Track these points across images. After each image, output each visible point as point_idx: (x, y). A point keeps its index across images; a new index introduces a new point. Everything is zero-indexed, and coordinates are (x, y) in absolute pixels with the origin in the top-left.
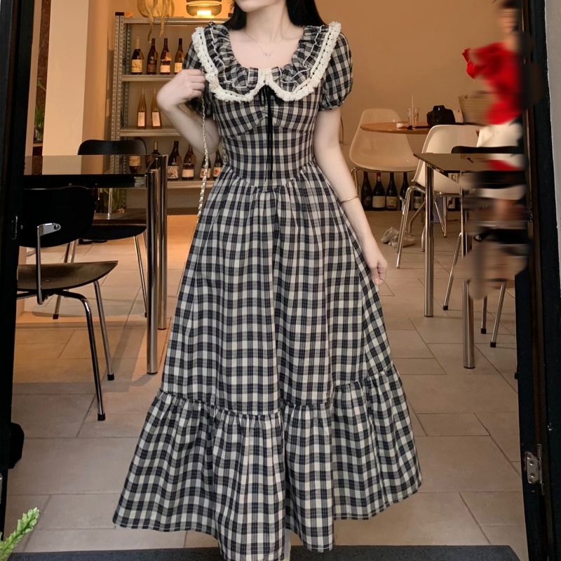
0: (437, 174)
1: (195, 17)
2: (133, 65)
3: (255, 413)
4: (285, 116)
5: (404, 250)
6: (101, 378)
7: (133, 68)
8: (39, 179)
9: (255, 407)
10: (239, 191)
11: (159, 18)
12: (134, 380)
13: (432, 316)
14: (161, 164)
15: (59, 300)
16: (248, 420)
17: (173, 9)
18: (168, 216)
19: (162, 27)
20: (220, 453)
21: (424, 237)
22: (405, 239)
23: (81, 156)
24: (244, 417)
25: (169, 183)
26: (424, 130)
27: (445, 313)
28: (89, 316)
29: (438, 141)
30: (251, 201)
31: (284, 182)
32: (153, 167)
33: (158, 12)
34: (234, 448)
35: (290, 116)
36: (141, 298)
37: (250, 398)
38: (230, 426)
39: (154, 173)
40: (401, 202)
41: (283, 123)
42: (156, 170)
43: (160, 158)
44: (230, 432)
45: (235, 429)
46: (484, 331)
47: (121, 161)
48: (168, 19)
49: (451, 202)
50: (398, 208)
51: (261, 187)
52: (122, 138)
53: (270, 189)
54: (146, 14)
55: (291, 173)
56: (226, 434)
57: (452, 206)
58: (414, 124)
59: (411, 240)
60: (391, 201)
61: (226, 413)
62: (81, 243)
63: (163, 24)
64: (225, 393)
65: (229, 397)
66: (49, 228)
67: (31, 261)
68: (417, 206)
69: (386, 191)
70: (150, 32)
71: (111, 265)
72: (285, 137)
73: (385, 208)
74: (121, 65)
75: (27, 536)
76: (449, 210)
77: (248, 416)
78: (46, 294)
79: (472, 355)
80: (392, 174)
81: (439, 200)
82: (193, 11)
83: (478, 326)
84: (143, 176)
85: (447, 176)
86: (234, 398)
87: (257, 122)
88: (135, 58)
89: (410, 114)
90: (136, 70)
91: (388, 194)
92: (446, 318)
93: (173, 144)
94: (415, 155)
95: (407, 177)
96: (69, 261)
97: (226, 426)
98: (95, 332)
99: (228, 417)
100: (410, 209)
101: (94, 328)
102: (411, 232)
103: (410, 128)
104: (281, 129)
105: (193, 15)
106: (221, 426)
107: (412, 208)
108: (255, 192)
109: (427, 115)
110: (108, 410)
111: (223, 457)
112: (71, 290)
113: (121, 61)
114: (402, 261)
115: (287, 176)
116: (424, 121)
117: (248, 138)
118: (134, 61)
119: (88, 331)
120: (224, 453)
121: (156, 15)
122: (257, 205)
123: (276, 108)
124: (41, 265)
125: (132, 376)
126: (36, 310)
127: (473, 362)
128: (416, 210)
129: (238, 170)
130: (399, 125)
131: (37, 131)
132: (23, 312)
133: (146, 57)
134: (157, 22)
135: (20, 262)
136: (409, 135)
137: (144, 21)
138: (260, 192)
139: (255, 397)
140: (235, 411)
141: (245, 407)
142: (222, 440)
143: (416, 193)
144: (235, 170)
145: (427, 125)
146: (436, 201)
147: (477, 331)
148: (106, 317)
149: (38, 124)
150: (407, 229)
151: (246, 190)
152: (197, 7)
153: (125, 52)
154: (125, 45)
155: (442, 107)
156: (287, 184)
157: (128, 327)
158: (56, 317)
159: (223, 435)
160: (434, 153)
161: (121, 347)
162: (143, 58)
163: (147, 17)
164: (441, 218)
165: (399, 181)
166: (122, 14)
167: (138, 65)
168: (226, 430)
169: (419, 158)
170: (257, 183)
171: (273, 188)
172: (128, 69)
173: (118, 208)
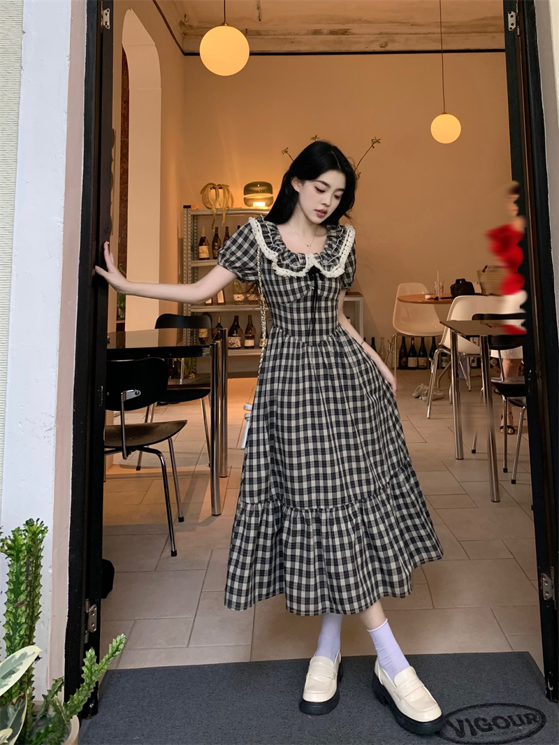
0: (460, 339)
1: (251, 208)
2: (201, 251)
3: (315, 507)
4: (327, 288)
5: (433, 403)
6: (173, 521)
7: (200, 254)
8: (122, 351)
9: (314, 503)
10: (291, 345)
11: (221, 210)
12: (200, 521)
13: (463, 459)
14: (222, 336)
15: (140, 455)
16: (310, 513)
17: (233, 202)
18: (228, 380)
19: (224, 218)
20: (288, 538)
21: (451, 392)
22: (435, 393)
23: (158, 330)
24: (307, 511)
25: (229, 351)
26: (448, 300)
27: (473, 456)
28: (164, 467)
29: (460, 310)
30: (301, 352)
31: (325, 337)
32: (217, 339)
33: (220, 205)
34: (299, 534)
35: (330, 288)
36: (206, 450)
37: (310, 497)
38: (295, 519)
39: (217, 344)
40: (430, 362)
41: (325, 293)
42: (219, 342)
43: (221, 331)
44: (295, 523)
45: (299, 520)
46: (505, 470)
47: (192, 334)
48: (228, 210)
49: (473, 361)
50: (428, 367)
51: (307, 342)
52: (193, 313)
53: (314, 344)
54: (210, 207)
55: (330, 331)
56: (292, 525)
57: (474, 365)
58: (439, 295)
59: (440, 394)
60: (422, 361)
61: (292, 509)
62: (159, 404)
63: (224, 215)
64: (290, 495)
65: (294, 498)
66: (131, 394)
67: (117, 421)
68: (444, 365)
69: (418, 352)
70: (214, 222)
71: (182, 424)
72: (326, 304)
73: (417, 368)
74: (189, 252)
75: (117, 659)
76: (472, 367)
77: (309, 511)
78: (130, 450)
79: (497, 491)
80: (423, 338)
81: (463, 360)
82: (249, 202)
83: (501, 466)
84: (208, 347)
85: (469, 340)
86: (297, 498)
87: (305, 292)
88: (201, 244)
89: (436, 287)
90: (203, 255)
91: (420, 356)
92: (475, 460)
93: (233, 319)
94: (440, 322)
95: (436, 340)
96: (149, 421)
97: (292, 519)
98: (168, 480)
99: (293, 512)
100: (438, 368)
101: (168, 478)
102: (439, 387)
103: (437, 298)
104: (323, 298)
105: (250, 206)
106: (288, 518)
107: (439, 367)
108: (303, 346)
109: (451, 287)
110: (179, 547)
111: (290, 541)
112: (151, 447)
113: (190, 248)
114: (432, 412)
115: (327, 333)
116: (448, 293)
117: (295, 306)
118: (200, 247)
119: (163, 480)
120: (291, 538)
121: (218, 207)
122: (306, 356)
123: (320, 282)
124: (125, 426)
125: (198, 518)
126: (122, 463)
127: (498, 496)
128: (444, 368)
129: (287, 330)
130: (427, 297)
131: (120, 310)
132: (112, 465)
133: (211, 243)
134: (219, 213)
135: (108, 423)
136: (436, 305)
137: (208, 212)
138: (308, 346)
139: (314, 496)
140: (299, 508)
141: (306, 504)
142: (289, 529)
143: (443, 354)
144: (284, 330)
145: (451, 296)
146: (461, 360)
147: (500, 470)
148: (177, 468)
149: (121, 303)
150: (435, 385)
151: (296, 345)
152: (253, 199)
153: (193, 240)
154: (193, 233)
155: (463, 280)
156: (328, 339)
157: (195, 476)
158: (138, 468)
159: (290, 525)
160: (458, 320)
161: (189, 494)
162: (208, 245)
163: (210, 209)
164: (465, 374)
165: (429, 345)
166: (189, 207)
167: (204, 251)
168: (292, 522)
169: (445, 325)
170: (304, 339)
171: (317, 343)
172: (196, 256)
173: (189, 374)
